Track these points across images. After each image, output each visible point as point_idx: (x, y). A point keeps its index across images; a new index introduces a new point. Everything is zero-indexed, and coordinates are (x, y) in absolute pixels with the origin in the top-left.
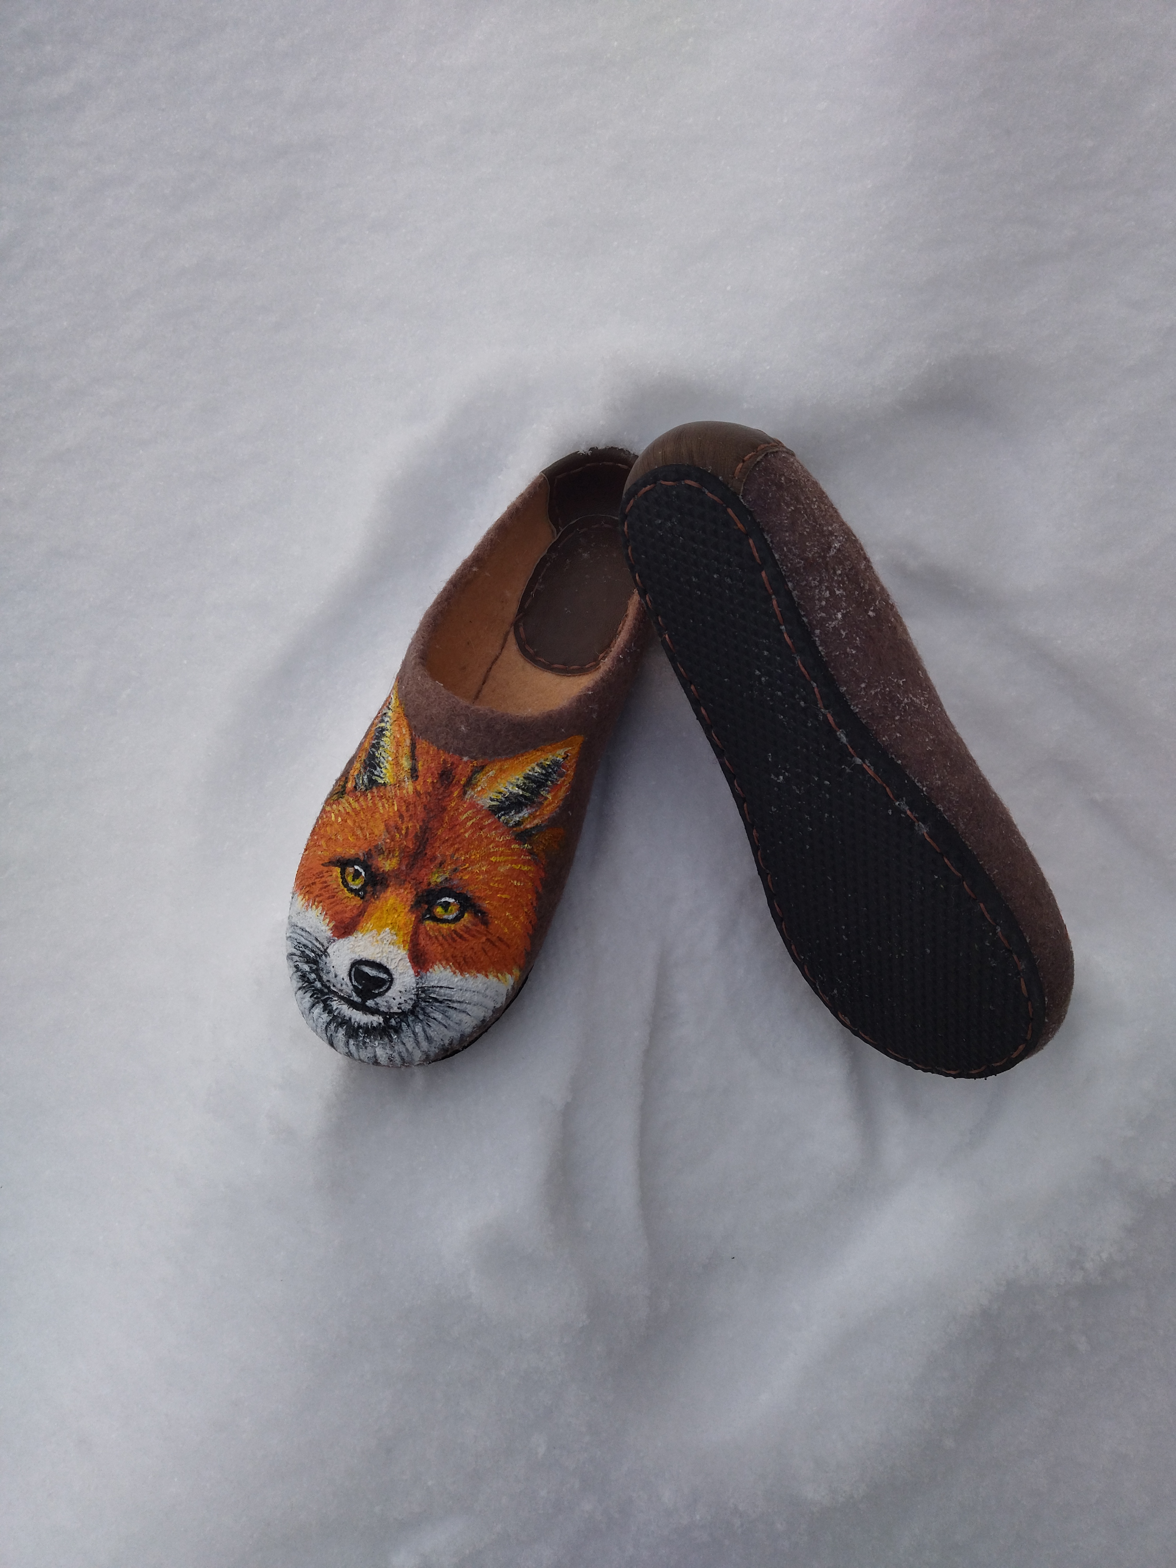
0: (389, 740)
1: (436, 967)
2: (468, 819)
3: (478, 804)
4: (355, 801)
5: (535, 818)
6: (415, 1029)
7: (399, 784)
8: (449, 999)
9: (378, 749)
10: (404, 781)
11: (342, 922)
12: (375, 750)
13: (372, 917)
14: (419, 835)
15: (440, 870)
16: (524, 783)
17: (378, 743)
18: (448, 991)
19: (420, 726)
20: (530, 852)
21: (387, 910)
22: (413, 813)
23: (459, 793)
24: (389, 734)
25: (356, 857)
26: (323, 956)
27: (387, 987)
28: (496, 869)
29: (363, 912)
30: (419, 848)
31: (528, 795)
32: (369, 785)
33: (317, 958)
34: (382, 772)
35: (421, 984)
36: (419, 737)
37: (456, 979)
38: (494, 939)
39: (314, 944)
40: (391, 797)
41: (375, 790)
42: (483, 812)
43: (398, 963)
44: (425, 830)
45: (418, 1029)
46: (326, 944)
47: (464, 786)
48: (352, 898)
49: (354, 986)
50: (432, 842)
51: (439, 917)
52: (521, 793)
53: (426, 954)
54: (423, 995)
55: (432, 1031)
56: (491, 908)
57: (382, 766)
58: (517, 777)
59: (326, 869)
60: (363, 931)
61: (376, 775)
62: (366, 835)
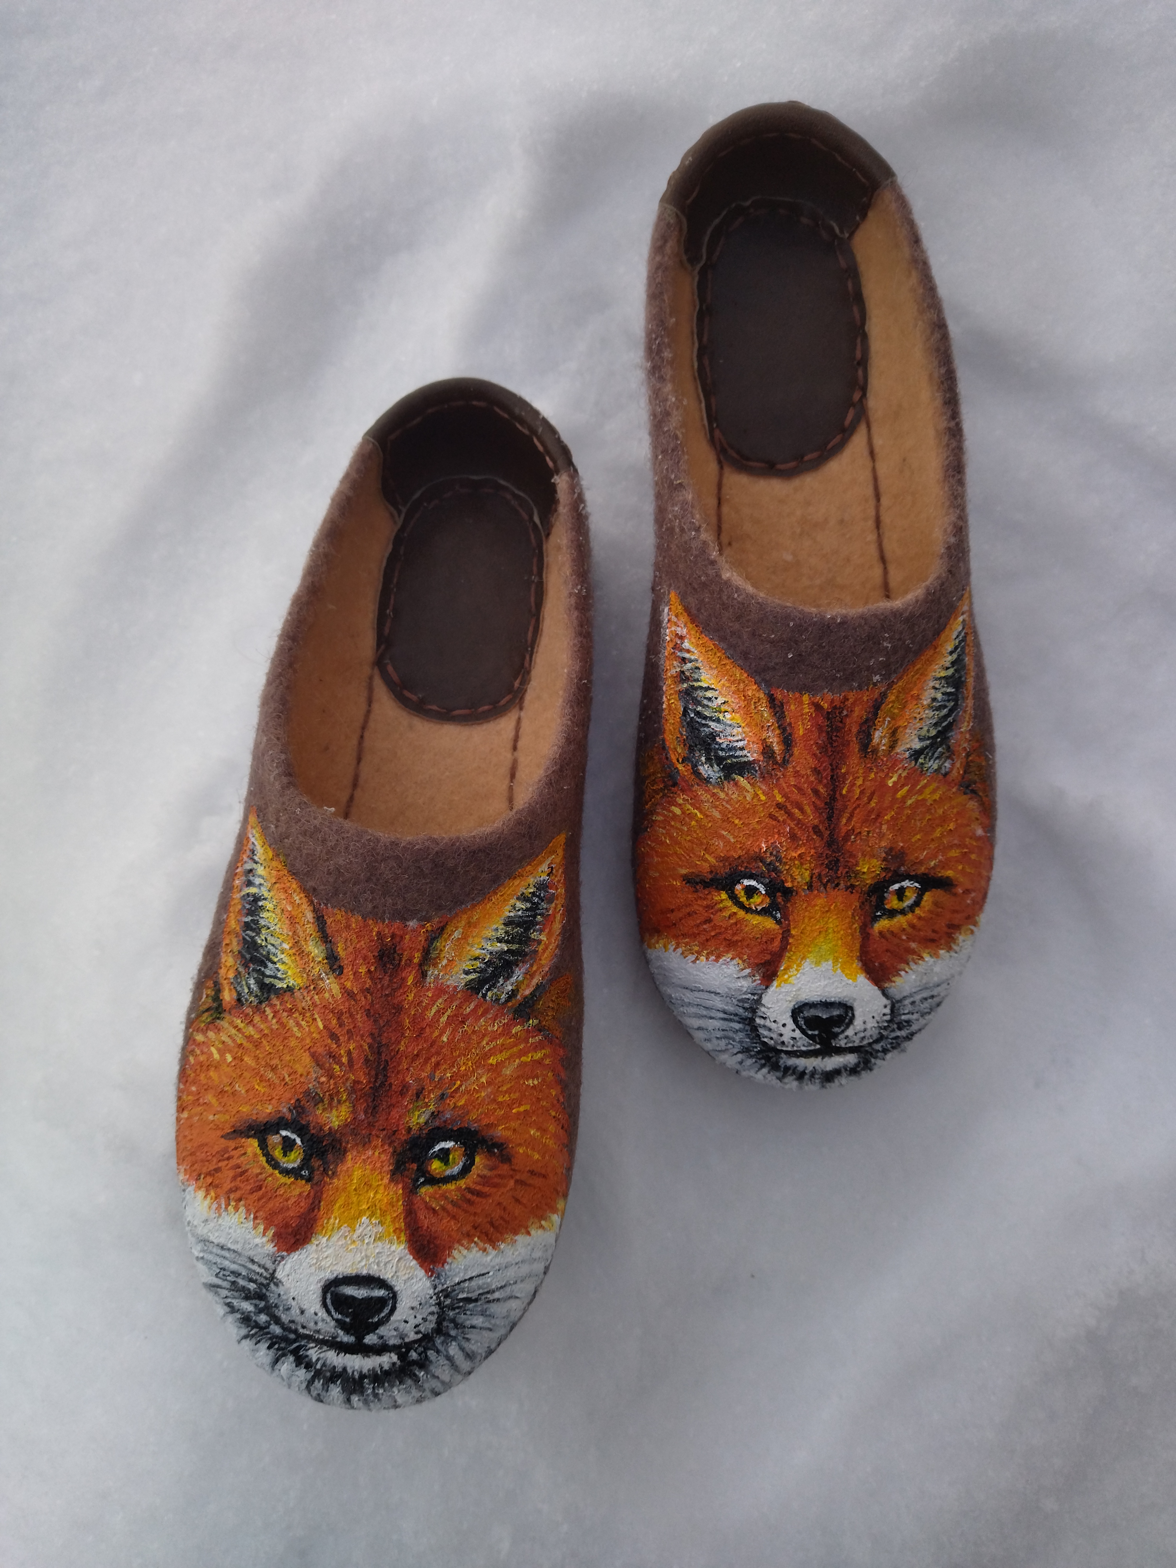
0: (274, 915)
1: (455, 1253)
2: (440, 1012)
3: (448, 987)
4: (247, 1024)
5: (532, 976)
6: (447, 1352)
7: (314, 986)
8: (486, 1290)
9: (258, 931)
10: (322, 979)
11: (287, 1226)
12: (254, 934)
13: (335, 1207)
14: (371, 1059)
15: (420, 1103)
16: (506, 932)
17: (256, 922)
18: (481, 1281)
19: (322, 887)
20: (539, 1029)
21: (355, 1190)
22: (351, 1027)
23: (415, 978)
24: (271, 905)
25: (278, 1116)
26: (272, 1285)
27: (389, 1308)
28: (499, 1074)
29: (317, 1202)
30: (377, 1078)
31: (514, 947)
32: (263, 994)
33: (261, 1290)
34: (278, 970)
35: (440, 1286)
36: (326, 905)
37: (489, 1258)
38: (524, 1177)
39: (249, 1269)
40: (307, 1008)
41: (275, 1001)
42: (459, 996)
43: (397, 1265)
44: (377, 1048)
45: (453, 1349)
46: (269, 1265)
47: (421, 965)
48: (292, 1183)
49: (337, 1321)
50: (395, 1064)
51: (438, 1176)
52: (506, 949)
53: (435, 1238)
54: (448, 1301)
55: (473, 1345)
56: (508, 1133)
57: (276, 960)
58: (495, 927)
59: (232, 1144)
60: (326, 1233)
61: (270, 977)
62: (284, 1079)
